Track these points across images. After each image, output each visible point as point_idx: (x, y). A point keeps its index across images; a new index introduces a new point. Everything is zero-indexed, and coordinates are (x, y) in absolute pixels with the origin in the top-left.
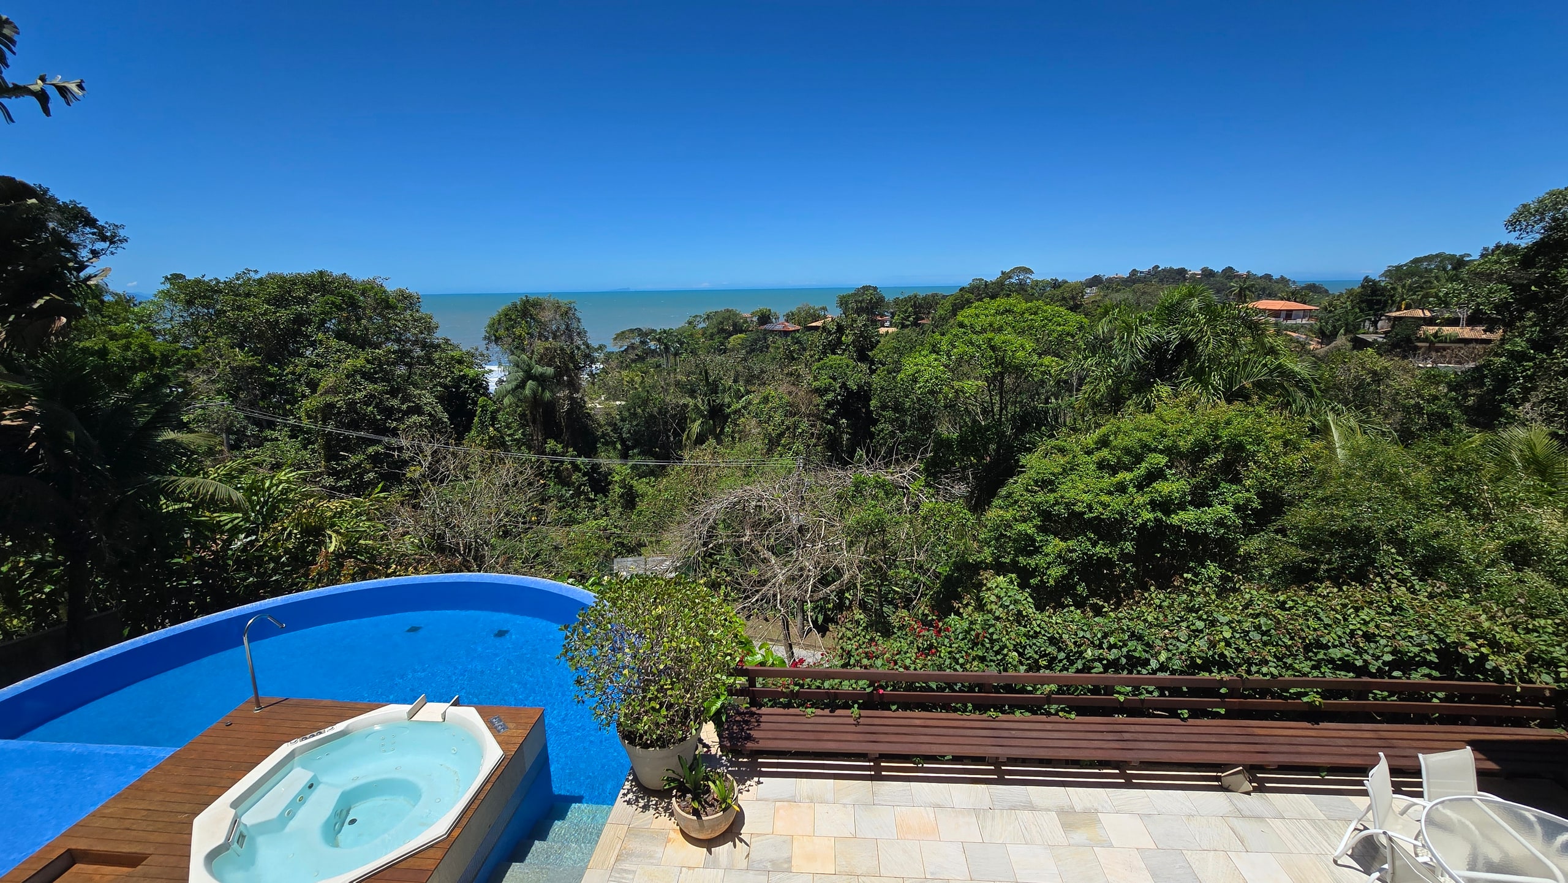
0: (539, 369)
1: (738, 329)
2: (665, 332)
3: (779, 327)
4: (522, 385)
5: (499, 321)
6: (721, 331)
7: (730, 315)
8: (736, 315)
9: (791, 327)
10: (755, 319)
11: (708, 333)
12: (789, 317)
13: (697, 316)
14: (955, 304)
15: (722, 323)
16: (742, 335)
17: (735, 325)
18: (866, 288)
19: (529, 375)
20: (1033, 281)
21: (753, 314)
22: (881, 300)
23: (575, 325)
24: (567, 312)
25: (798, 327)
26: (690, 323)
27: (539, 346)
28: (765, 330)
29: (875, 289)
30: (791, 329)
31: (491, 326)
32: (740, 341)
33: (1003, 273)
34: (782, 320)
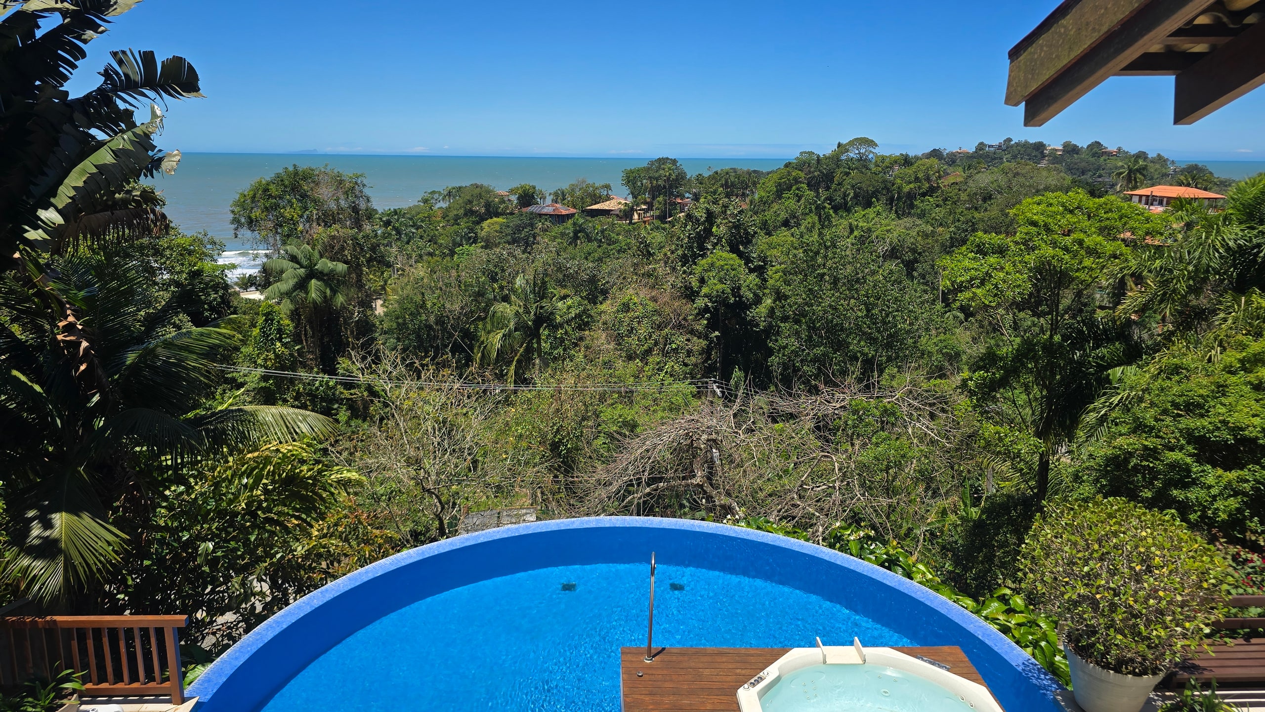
0: (325, 264)
1: (492, 211)
2: (395, 212)
3: (549, 210)
4: (302, 286)
6: (469, 213)
7: (480, 192)
8: (488, 192)
9: (564, 210)
10: (514, 198)
11: (451, 214)
12: (560, 197)
13: (433, 192)
14: (780, 184)
15: (470, 202)
16: (500, 220)
17: (488, 205)
18: (662, 161)
19: (312, 273)
21: (512, 191)
22: (681, 176)
23: (363, 205)
25: (574, 211)
26: (425, 201)
27: (320, 232)
28: (532, 213)
29: (674, 162)
30: (564, 212)
32: (498, 228)
33: (838, 144)
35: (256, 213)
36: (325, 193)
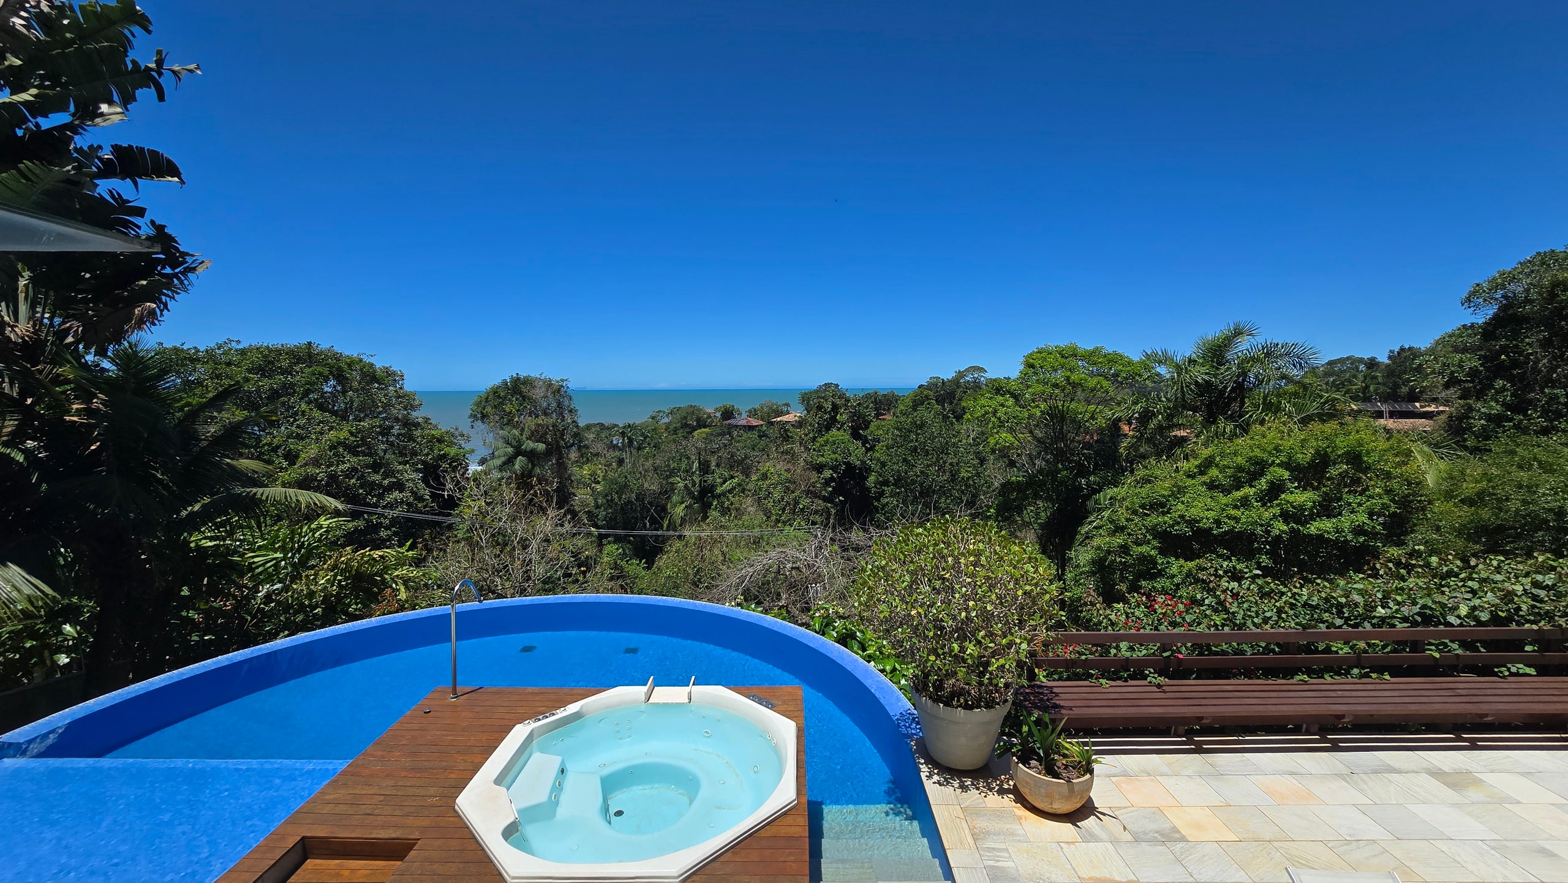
0: (529, 445)
1: (701, 424)
2: (629, 426)
3: (744, 422)
4: (510, 461)
5: (487, 398)
6: (685, 426)
7: (693, 410)
8: (699, 410)
9: (754, 422)
10: (718, 415)
11: (672, 427)
12: (753, 413)
13: (659, 411)
14: (915, 400)
15: (686, 418)
16: (707, 430)
17: (698, 420)
18: (828, 385)
19: (519, 452)
20: (987, 379)
21: (716, 410)
22: (843, 395)
23: (566, 403)
24: (559, 390)
25: (761, 422)
26: (653, 418)
27: (530, 422)
28: (729, 424)
29: (837, 385)
30: (755, 424)
31: (478, 404)
32: (704, 435)
33: (959, 371)
34: (744, 415)
35: (489, 409)
36: (538, 393)
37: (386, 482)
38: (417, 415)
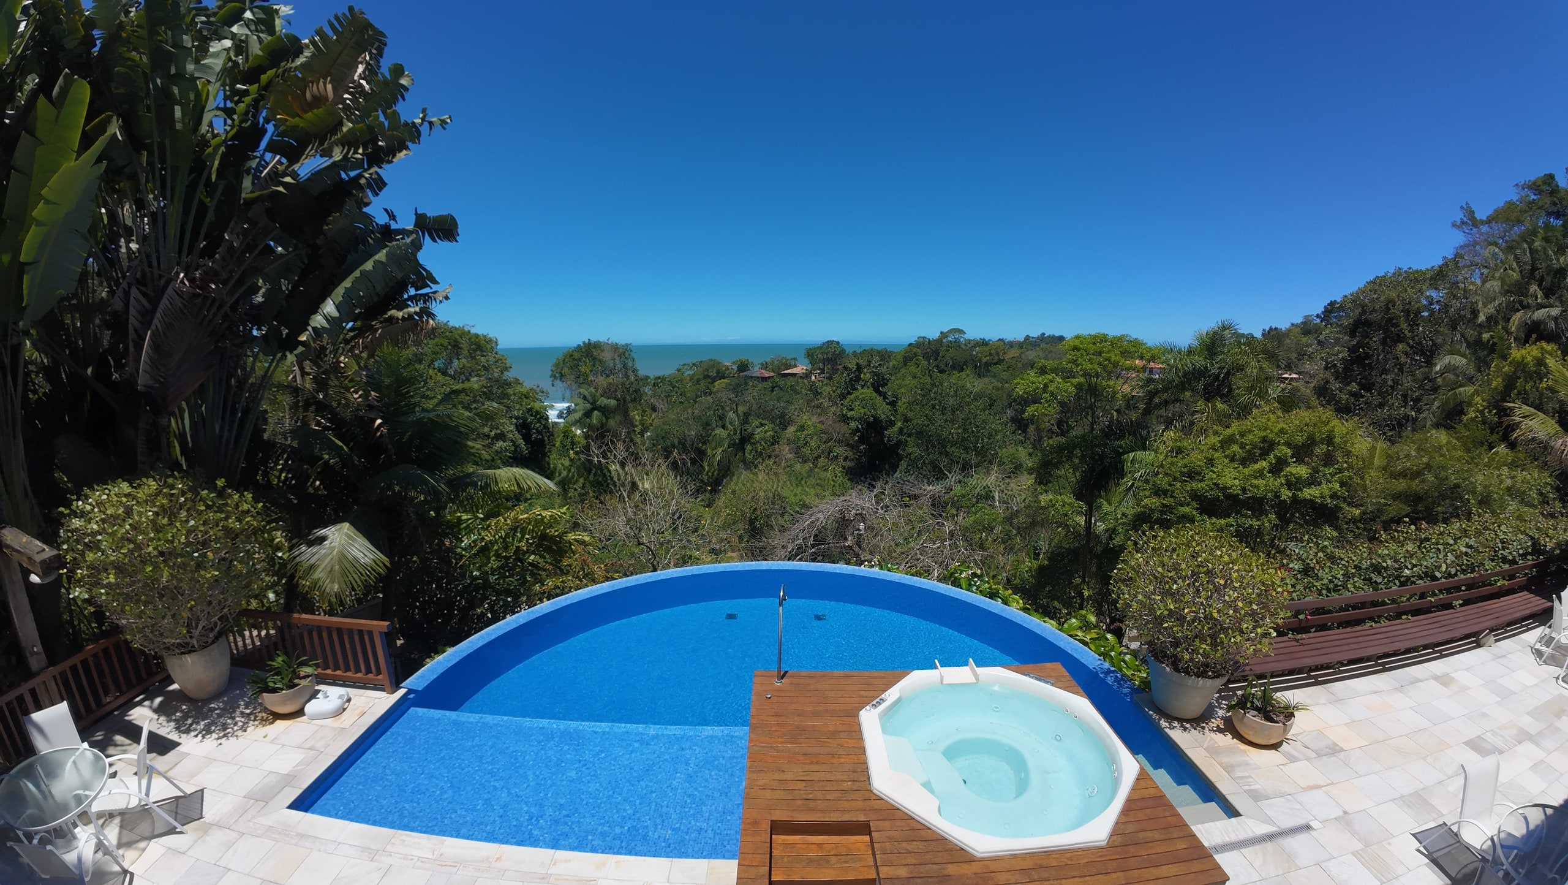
0: (603, 401)
1: (721, 375)
2: (659, 378)
3: (758, 374)
4: (588, 414)
5: (564, 360)
6: (707, 377)
7: (714, 364)
8: (719, 363)
9: (767, 374)
10: (735, 367)
11: (695, 378)
12: (765, 366)
13: (685, 365)
14: (905, 357)
15: (707, 370)
16: (726, 381)
17: (718, 372)
18: (830, 343)
19: (595, 407)
20: (966, 340)
21: (734, 363)
22: (843, 352)
23: (630, 364)
24: (624, 354)
25: (772, 374)
26: (679, 370)
27: (602, 381)
28: (746, 376)
29: (838, 343)
30: (767, 375)
31: (557, 365)
32: (724, 385)
33: (941, 333)
34: (757, 369)
35: (566, 370)
36: (607, 356)
37: (493, 433)
38: (509, 375)
